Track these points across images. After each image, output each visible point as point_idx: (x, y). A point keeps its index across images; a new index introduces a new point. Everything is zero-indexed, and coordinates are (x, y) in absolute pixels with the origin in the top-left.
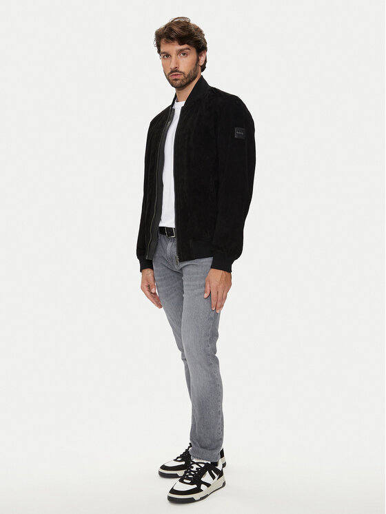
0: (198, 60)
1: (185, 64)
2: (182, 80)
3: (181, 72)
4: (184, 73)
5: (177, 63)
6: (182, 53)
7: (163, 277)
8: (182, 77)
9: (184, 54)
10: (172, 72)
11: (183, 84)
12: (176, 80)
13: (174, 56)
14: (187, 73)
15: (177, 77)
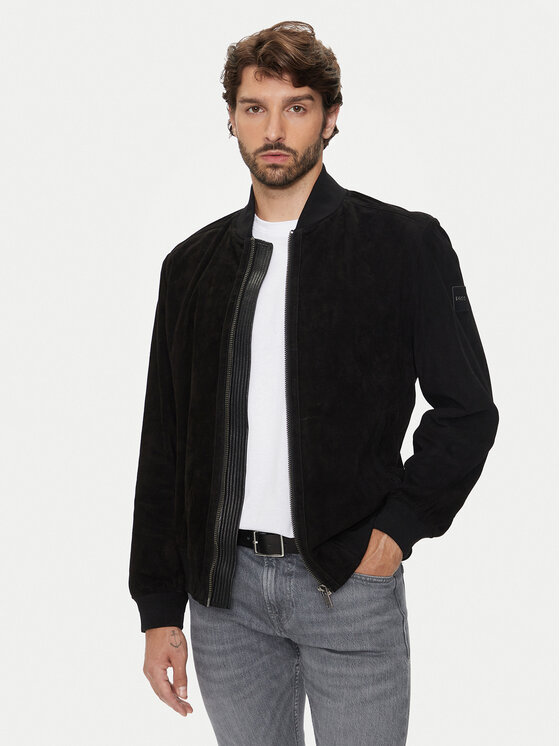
0: (324, 125)
1: (298, 131)
2: (290, 169)
3: (288, 150)
4: (294, 153)
5: (282, 128)
6: (293, 104)
7: (228, 646)
8: (289, 161)
9: (297, 109)
10: (267, 147)
11: (290, 177)
12: (275, 167)
13: (275, 109)
14: (300, 154)
15: (278, 161)
